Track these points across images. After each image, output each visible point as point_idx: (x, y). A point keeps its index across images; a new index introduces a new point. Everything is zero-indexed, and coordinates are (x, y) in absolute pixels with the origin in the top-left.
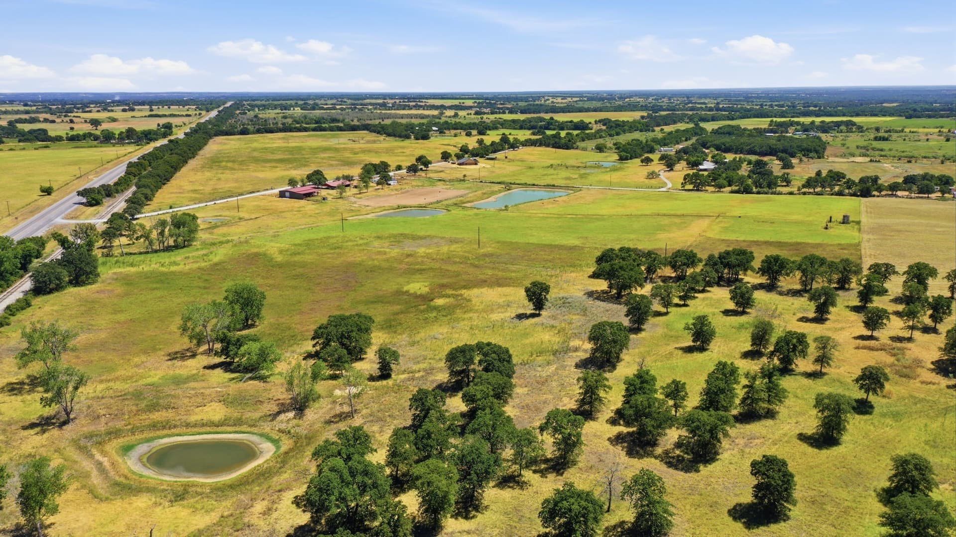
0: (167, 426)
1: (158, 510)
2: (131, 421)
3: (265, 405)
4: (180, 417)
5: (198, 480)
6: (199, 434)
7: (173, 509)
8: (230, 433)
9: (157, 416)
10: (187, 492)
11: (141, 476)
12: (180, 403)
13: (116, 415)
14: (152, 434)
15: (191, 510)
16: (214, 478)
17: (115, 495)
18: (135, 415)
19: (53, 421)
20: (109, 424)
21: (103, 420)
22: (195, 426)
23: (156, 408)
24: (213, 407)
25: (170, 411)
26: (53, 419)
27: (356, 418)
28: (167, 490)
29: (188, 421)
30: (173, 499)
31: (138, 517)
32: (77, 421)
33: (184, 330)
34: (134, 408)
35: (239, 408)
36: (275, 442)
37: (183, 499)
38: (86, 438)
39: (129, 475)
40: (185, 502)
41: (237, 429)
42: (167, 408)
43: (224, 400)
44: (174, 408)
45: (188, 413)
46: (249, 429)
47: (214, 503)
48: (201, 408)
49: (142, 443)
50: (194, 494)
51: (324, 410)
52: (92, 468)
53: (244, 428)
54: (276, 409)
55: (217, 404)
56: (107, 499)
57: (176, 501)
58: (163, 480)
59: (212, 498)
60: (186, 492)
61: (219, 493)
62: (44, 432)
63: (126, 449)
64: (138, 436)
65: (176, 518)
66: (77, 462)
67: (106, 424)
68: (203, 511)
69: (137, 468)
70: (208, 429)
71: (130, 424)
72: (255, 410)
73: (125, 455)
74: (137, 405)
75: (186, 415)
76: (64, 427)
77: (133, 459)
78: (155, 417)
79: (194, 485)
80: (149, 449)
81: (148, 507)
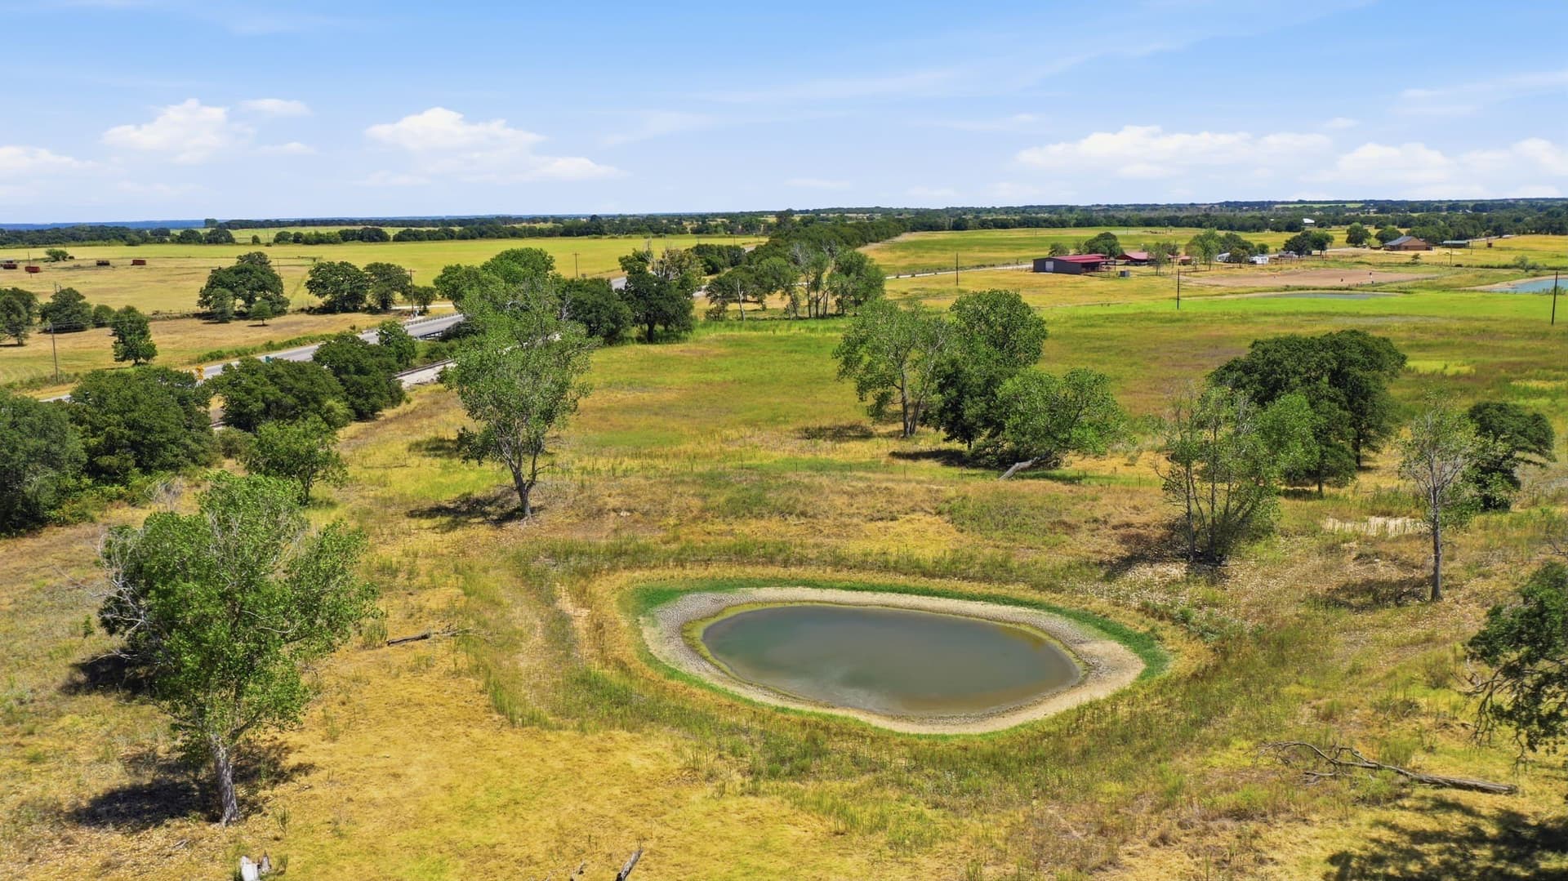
0: (779, 558)
1: (698, 797)
2: (683, 531)
3: (1083, 536)
4: (819, 539)
5: (863, 718)
6: (873, 588)
7: (759, 804)
8: (972, 598)
9: (750, 529)
10: (821, 754)
11: (672, 674)
12: (824, 505)
13: (645, 514)
14: (733, 572)
15: (831, 823)
16: (922, 721)
17: (566, 714)
18: (695, 519)
19: (488, 509)
20: (624, 534)
21: (610, 522)
22: (862, 566)
23: (756, 510)
24: (917, 525)
25: (792, 520)
26: (490, 504)
27: (1447, 600)
28: (746, 732)
29: (842, 552)
30: (763, 766)
31: (611, 810)
32: (542, 516)
33: (847, 362)
34: (697, 503)
35: (998, 534)
36: (1141, 644)
37: (801, 773)
38: (553, 554)
39: (637, 664)
40: (809, 787)
41: (994, 590)
42: (784, 512)
43: (952, 512)
44: (804, 514)
45: (843, 530)
46: (1034, 595)
47: (930, 813)
48: (880, 524)
49: (698, 590)
50: (848, 764)
51: (1298, 570)
52: (533, 627)
53: (1018, 590)
54: (1122, 551)
55: (928, 518)
56: (532, 720)
57: (773, 774)
58: (738, 698)
59: (919, 791)
60: (814, 749)
61: (950, 777)
62: (452, 527)
63: (652, 599)
64: (693, 572)
65: (763, 846)
66: (499, 604)
67: (615, 531)
68: (881, 839)
69: (668, 651)
70: (902, 580)
71: (677, 539)
72: (1052, 547)
73: (644, 613)
74: (705, 497)
75: (838, 536)
76: (509, 525)
77: (663, 625)
78: (747, 531)
79: (844, 731)
80: (715, 607)
81: (663, 779)
